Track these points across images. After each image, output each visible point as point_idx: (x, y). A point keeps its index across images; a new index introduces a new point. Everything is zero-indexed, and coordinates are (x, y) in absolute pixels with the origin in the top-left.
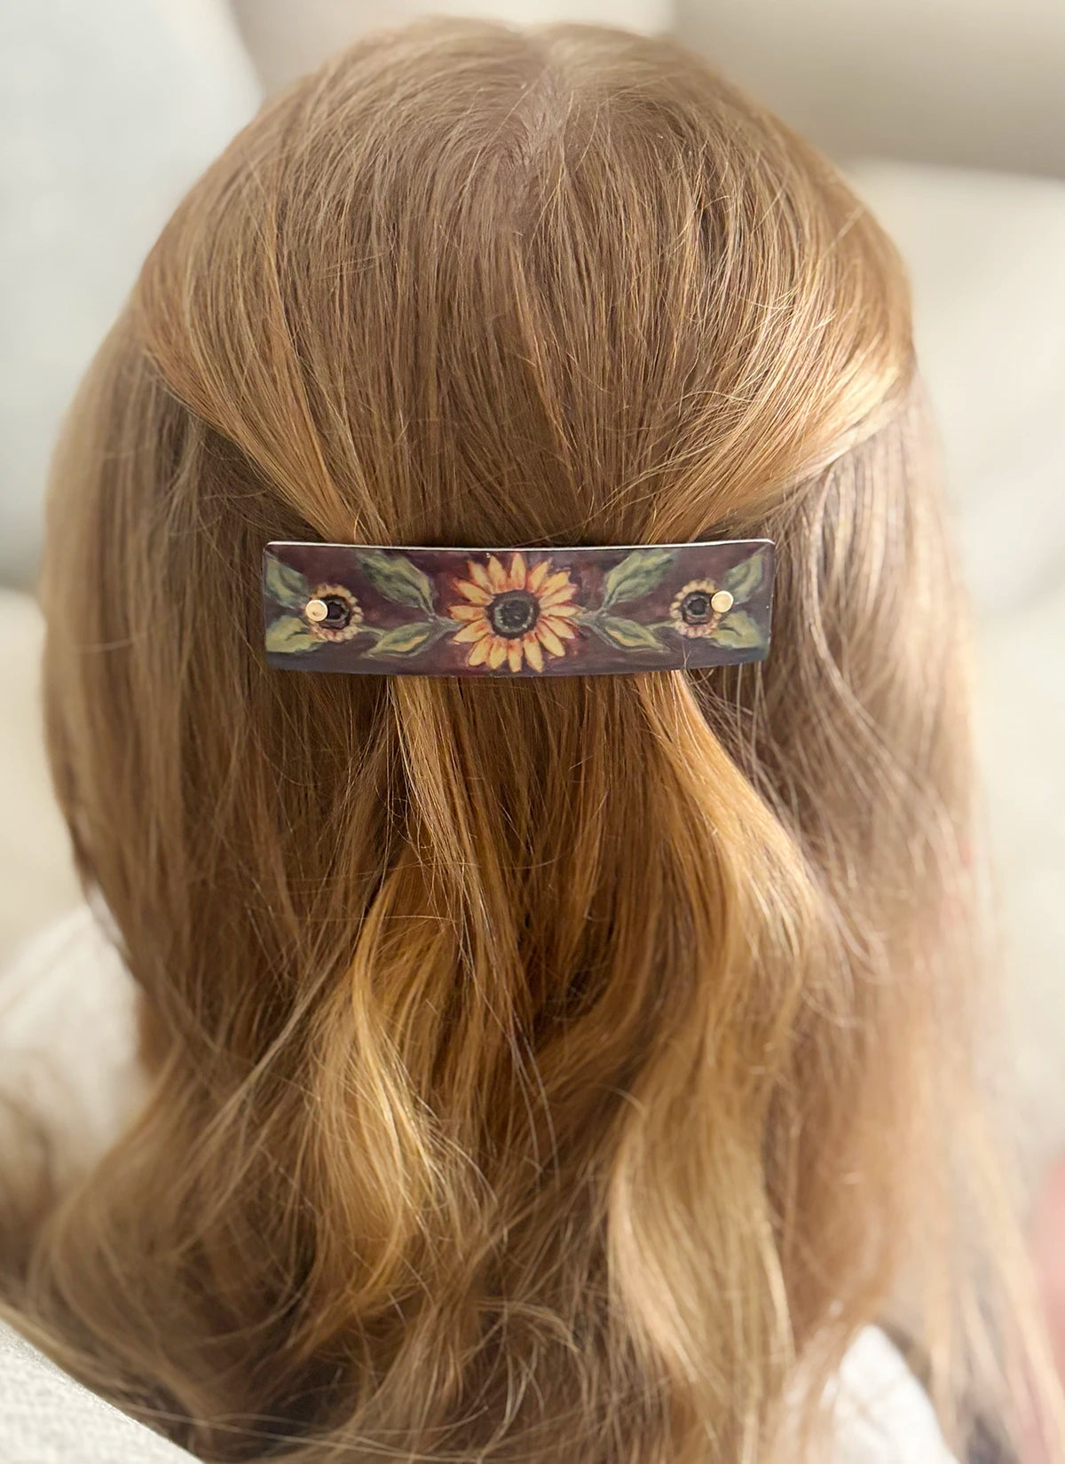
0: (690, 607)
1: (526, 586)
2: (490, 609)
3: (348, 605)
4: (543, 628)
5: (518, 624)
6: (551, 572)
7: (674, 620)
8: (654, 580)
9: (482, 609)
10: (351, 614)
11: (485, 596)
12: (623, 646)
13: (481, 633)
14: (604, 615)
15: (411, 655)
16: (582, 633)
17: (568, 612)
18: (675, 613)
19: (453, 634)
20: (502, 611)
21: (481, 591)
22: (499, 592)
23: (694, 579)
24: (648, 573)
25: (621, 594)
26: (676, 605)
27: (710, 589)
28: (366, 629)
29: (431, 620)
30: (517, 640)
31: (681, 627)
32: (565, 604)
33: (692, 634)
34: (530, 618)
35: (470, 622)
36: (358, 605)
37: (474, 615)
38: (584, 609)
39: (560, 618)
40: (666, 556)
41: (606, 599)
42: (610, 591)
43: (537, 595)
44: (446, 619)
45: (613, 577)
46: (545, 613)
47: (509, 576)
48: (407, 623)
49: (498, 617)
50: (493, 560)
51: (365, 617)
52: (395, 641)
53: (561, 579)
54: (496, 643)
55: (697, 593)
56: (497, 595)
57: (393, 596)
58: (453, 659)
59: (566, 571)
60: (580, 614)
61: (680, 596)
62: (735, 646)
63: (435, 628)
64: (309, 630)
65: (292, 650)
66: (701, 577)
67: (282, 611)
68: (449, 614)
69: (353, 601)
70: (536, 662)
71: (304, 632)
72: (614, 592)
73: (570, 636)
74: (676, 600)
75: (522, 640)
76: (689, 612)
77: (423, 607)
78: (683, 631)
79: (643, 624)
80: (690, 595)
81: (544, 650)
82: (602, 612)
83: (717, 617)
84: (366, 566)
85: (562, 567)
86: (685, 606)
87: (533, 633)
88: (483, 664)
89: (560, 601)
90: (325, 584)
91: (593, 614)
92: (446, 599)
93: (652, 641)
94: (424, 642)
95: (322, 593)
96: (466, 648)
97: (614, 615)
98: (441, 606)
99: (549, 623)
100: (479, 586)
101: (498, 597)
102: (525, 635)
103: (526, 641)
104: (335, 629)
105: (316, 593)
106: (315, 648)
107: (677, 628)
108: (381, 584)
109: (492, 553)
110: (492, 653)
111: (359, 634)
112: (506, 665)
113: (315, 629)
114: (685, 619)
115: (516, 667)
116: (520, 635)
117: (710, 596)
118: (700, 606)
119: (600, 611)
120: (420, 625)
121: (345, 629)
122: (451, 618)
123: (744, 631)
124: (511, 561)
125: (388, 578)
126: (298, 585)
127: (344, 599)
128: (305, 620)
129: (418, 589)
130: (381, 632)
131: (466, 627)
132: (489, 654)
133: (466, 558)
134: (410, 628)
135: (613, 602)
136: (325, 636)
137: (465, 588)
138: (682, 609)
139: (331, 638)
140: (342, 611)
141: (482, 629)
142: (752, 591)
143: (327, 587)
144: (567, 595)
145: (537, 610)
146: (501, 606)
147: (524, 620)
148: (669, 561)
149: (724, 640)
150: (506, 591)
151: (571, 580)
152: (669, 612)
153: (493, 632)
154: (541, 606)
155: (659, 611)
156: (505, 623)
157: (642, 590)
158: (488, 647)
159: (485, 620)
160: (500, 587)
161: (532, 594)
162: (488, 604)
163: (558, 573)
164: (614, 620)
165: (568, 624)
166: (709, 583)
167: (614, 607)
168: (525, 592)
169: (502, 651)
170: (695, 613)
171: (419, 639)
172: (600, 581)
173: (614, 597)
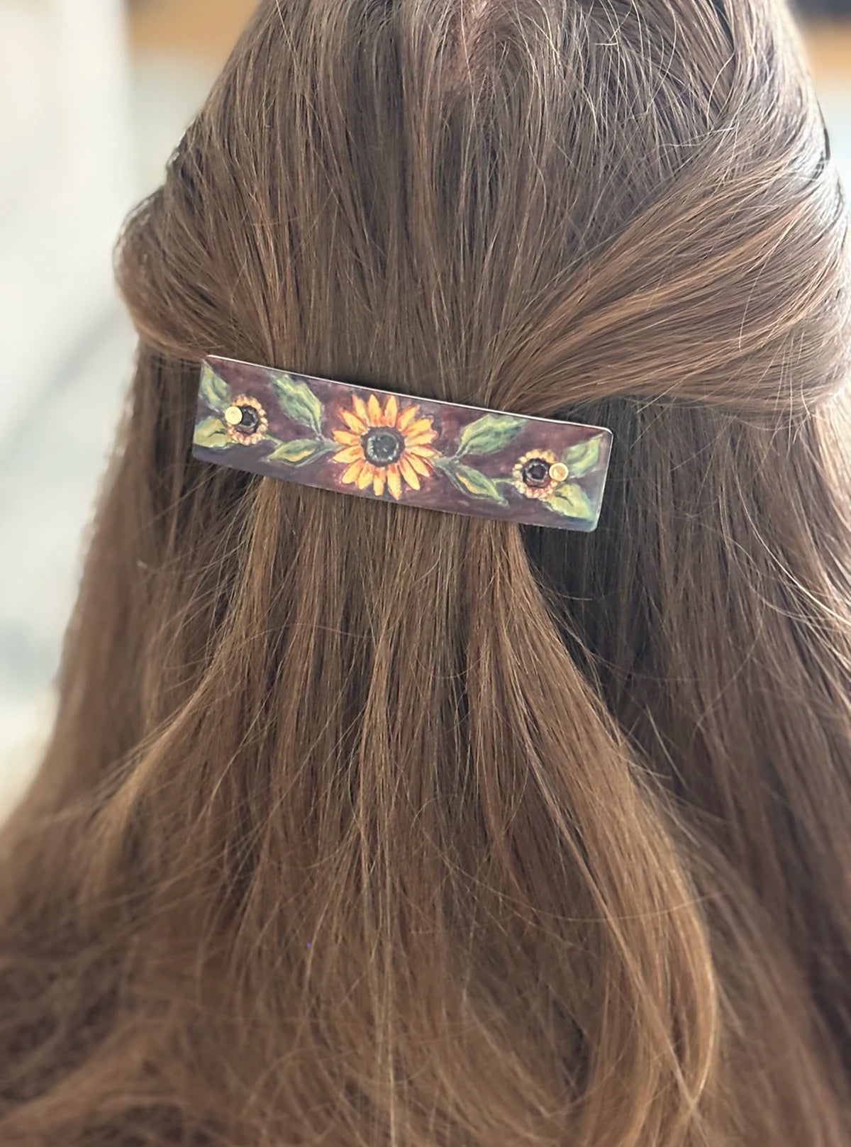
0: (531, 471)
1: (396, 425)
2: (365, 438)
3: (258, 416)
4: (406, 463)
5: (386, 455)
6: (417, 417)
7: (515, 479)
8: (502, 442)
9: (359, 437)
10: (259, 423)
11: (362, 427)
12: (470, 492)
13: (355, 457)
14: (457, 462)
15: (299, 466)
16: (437, 474)
17: (426, 453)
18: (517, 474)
19: (332, 454)
20: (374, 442)
21: (360, 423)
22: (373, 425)
23: (536, 447)
24: (498, 434)
25: (472, 447)
26: (518, 466)
27: (550, 460)
28: (268, 438)
29: (317, 439)
30: (383, 468)
31: (521, 487)
32: (425, 446)
33: (529, 494)
34: (395, 453)
35: (347, 446)
36: (265, 416)
37: (352, 442)
38: (440, 453)
39: (420, 457)
40: (515, 423)
41: (460, 449)
42: (463, 443)
43: (402, 434)
44: (330, 440)
45: (468, 431)
46: (408, 450)
47: (383, 414)
48: (299, 439)
49: (370, 447)
50: (372, 398)
51: (269, 428)
52: (288, 452)
53: (425, 424)
54: (365, 469)
55: (538, 460)
56: (371, 428)
57: (293, 414)
58: (330, 474)
59: (430, 419)
60: (437, 457)
61: (523, 460)
62: (566, 513)
63: (320, 446)
64: (227, 432)
65: (212, 446)
66: (543, 447)
67: (209, 412)
68: (332, 436)
69: (262, 412)
70: (396, 491)
71: (222, 432)
72: (467, 444)
73: (426, 474)
74: (519, 462)
75: (387, 469)
76: (529, 475)
77: (313, 427)
78: (522, 491)
79: (488, 477)
80: (532, 460)
81: (403, 481)
82: (455, 459)
83: (554, 484)
84: (276, 386)
85: (427, 415)
86: (526, 469)
87: (396, 465)
88: (353, 484)
89: (422, 443)
90: (243, 395)
91: (447, 460)
92: (332, 423)
93: (494, 493)
94: (310, 456)
95: (240, 403)
96: (341, 468)
97: (464, 464)
98: (326, 430)
99: (409, 459)
100: (359, 418)
101: (372, 431)
102: (389, 466)
103: (390, 471)
104: (246, 434)
105: (236, 401)
106: (228, 447)
107: (517, 487)
108: (284, 403)
109: (373, 393)
110: (361, 476)
111: (262, 441)
112: (371, 487)
113: (230, 431)
114: (525, 480)
115: (378, 491)
116: (384, 464)
117: (549, 465)
118: (538, 472)
119: (453, 458)
120: (308, 442)
121: (253, 435)
122: (332, 439)
123: (575, 502)
124: (387, 402)
125: (290, 398)
126: (224, 393)
127: (255, 410)
128: (225, 423)
129: (312, 412)
130: (278, 442)
131: (343, 450)
132: (358, 476)
133: (351, 392)
134: (300, 443)
135: (465, 452)
136: (237, 438)
137: (348, 418)
138: (523, 472)
139: (241, 441)
140: (253, 420)
141: (356, 454)
142: (587, 470)
143: (245, 398)
144: (428, 438)
145: (402, 446)
146: (374, 438)
147: (390, 452)
148: (517, 428)
149: (556, 506)
150: (379, 426)
151: (433, 426)
152: (511, 471)
153: (364, 458)
154: (406, 444)
155: (503, 469)
156: (375, 452)
157: (490, 448)
158: (359, 469)
159: (360, 447)
160: (375, 421)
161: (399, 433)
162: (364, 434)
163: (423, 419)
164: (465, 468)
165: (426, 465)
166: (549, 454)
167: (464, 456)
168: (394, 430)
169: (369, 475)
170: (534, 476)
171: (306, 453)
172: (457, 433)
173: (467, 448)
